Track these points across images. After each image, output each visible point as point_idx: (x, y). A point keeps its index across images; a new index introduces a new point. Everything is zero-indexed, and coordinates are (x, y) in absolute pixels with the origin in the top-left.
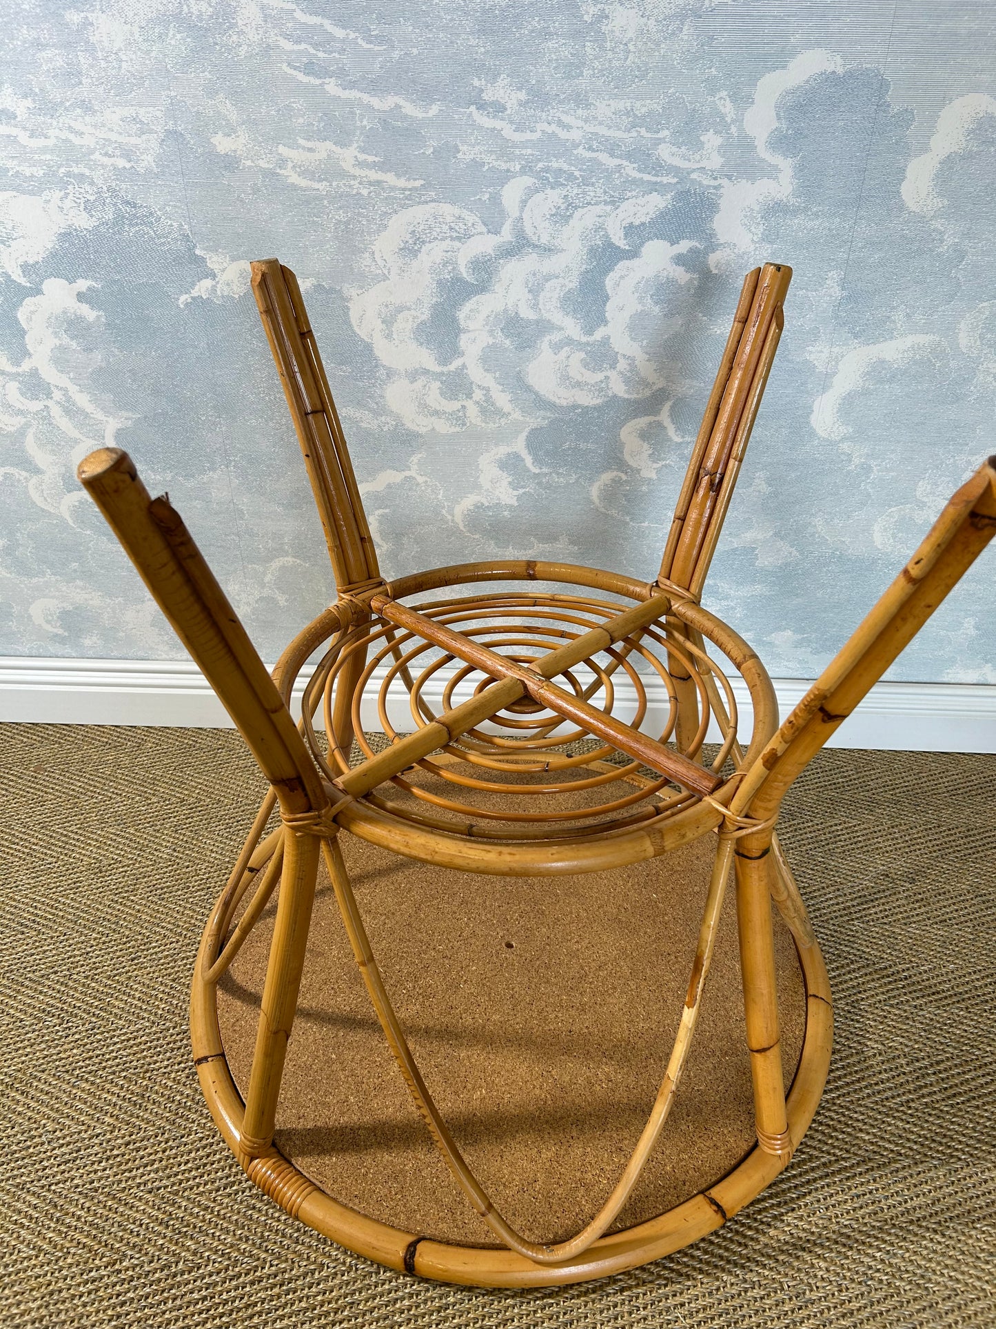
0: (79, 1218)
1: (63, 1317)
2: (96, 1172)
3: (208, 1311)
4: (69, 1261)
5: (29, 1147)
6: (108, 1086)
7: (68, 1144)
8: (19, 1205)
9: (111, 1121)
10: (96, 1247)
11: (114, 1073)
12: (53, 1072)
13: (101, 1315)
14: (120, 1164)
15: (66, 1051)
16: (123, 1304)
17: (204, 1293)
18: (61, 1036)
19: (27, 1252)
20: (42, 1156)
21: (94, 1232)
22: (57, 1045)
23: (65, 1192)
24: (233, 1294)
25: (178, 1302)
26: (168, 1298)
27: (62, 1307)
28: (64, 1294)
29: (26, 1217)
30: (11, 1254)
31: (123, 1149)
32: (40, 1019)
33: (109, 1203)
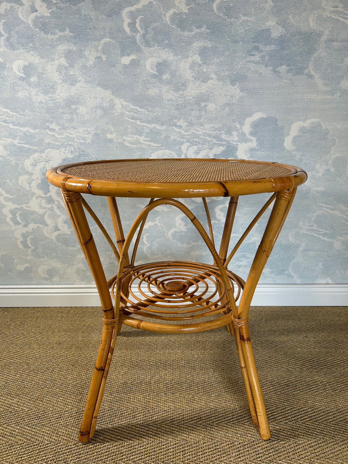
0: (63, 433)
1: (60, 459)
2: (67, 420)
3: (108, 455)
4: (61, 444)
5: (45, 415)
6: (69, 398)
7: (58, 414)
8: (43, 430)
9: (71, 407)
10: (69, 440)
11: (70, 395)
12: (50, 395)
13: (73, 458)
14: (75, 418)
15: (54, 390)
16: (80, 454)
17: (106, 450)
18: (52, 386)
19: (46, 442)
20: (49, 417)
21: (68, 436)
22: (51, 388)
23: (58, 426)
24: (116, 450)
25: (98, 453)
26: (95, 452)
27: (60, 456)
28: (61, 453)
29: (46, 433)
30: (42, 443)
31: (75, 414)
32: (45, 382)
33: (73, 428)
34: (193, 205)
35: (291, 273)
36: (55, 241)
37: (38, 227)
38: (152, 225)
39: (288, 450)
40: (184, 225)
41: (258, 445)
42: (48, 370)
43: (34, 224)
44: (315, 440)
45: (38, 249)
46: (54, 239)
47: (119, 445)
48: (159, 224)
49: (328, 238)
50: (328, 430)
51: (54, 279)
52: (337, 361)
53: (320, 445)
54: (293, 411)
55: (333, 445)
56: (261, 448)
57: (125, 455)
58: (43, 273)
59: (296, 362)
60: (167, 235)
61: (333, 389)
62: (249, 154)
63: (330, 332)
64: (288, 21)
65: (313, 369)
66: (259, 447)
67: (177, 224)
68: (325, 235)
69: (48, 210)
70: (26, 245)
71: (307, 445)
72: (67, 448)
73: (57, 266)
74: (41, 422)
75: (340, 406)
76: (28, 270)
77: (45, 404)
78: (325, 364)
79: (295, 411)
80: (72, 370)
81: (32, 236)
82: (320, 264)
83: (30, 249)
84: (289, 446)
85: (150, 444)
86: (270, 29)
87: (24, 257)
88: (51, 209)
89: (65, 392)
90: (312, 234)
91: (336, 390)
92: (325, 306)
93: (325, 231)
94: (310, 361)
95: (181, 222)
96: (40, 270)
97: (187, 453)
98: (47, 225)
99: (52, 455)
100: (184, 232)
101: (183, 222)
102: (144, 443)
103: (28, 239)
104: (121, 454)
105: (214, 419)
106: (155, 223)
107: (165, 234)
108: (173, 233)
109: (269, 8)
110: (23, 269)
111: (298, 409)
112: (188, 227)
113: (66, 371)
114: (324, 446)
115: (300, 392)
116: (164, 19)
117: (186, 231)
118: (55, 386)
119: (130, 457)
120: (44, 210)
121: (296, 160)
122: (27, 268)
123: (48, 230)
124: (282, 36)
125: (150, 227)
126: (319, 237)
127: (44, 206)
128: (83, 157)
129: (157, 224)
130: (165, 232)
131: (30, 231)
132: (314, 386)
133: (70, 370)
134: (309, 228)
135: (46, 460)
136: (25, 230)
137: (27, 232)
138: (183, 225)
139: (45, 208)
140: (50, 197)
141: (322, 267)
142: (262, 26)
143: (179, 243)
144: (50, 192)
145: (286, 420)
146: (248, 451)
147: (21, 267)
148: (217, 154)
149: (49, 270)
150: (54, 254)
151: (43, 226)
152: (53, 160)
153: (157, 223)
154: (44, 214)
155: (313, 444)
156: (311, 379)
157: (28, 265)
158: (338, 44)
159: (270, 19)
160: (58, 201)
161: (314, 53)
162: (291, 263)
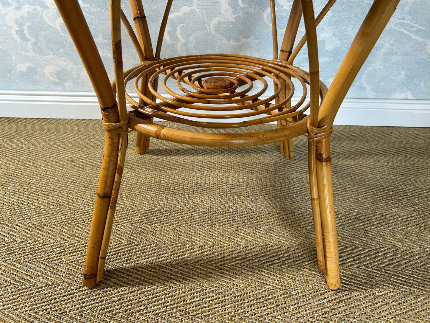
0: (64, 272)
1: (56, 308)
2: (71, 256)
3: (121, 304)
4: (60, 287)
5: (43, 248)
6: (76, 228)
7: (60, 247)
8: (38, 268)
9: (78, 239)
10: (71, 282)
11: (79, 223)
12: (53, 223)
13: (73, 307)
14: (82, 253)
15: (58, 217)
16: (83, 303)
17: (119, 298)
18: (57, 212)
19: (40, 285)
20: (48, 251)
21: (71, 277)
22: (55, 215)
23: (58, 263)
24: (132, 298)
25: (108, 301)
26: (103, 300)
27: (56, 305)
28: (57, 300)
29: (41, 272)
30: (34, 286)
31: (83, 248)
32: (48, 207)
33: (77, 267)
35: (363, 84)
36: (60, 31)
37: (35, 10)
38: (189, 11)
39: (364, 303)
40: (232, 12)
41: (323, 296)
42: (54, 192)
44: (400, 292)
45: (40, 43)
47: (137, 291)
48: (197, 10)
49: (422, 37)
50: (415, 278)
51: (67, 85)
52: (419, 191)
53: (407, 299)
54: (367, 252)
55: (424, 299)
56: (327, 300)
57: (144, 305)
59: (367, 190)
60: (208, 27)
61: (416, 225)
63: (406, 156)
65: (389, 200)
66: (325, 298)
67: (222, 11)
68: (418, 32)
70: (23, 37)
71: (389, 298)
72: (66, 293)
73: (68, 67)
74: (36, 257)
75: (428, 247)
76: (32, 71)
77: (44, 234)
78: (404, 194)
79: (370, 251)
80: (85, 193)
81: (30, 24)
82: (403, 73)
83: (30, 43)
84: (365, 298)
85: (179, 290)
87: (24, 54)
89: (72, 219)
90: (401, 30)
91: (420, 227)
92: (398, 127)
93: (419, 27)
94: (384, 189)
95: (227, 7)
97: (228, 305)
99: (46, 303)
100: (232, 23)
101: (230, 8)
102: (171, 290)
103: (24, 28)
104: (139, 304)
105: (264, 260)
106: (192, 8)
107: (206, 25)
108: (216, 24)
110: (25, 70)
111: (374, 250)
112: (237, 15)
113: (76, 193)
114: (412, 299)
115: (375, 228)
117: (234, 21)
118: (61, 213)
119: (151, 307)
122: (29, 68)
123: (49, 15)
125: (185, 14)
126: (410, 36)
129: (195, 10)
130: (206, 23)
131: (26, 16)
132: (392, 221)
133: (82, 193)
134: (400, 21)
135: (36, 310)
136: (19, 14)
137: (22, 17)
138: (230, 12)
141: (404, 77)
143: (225, 38)
145: (358, 263)
146: (310, 303)
149: (58, 72)
150: (62, 50)
151: (41, 9)
153: (194, 7)
155: (397, 297)
156: (388, 212)
157: (30, 64)
162: (366, 71)
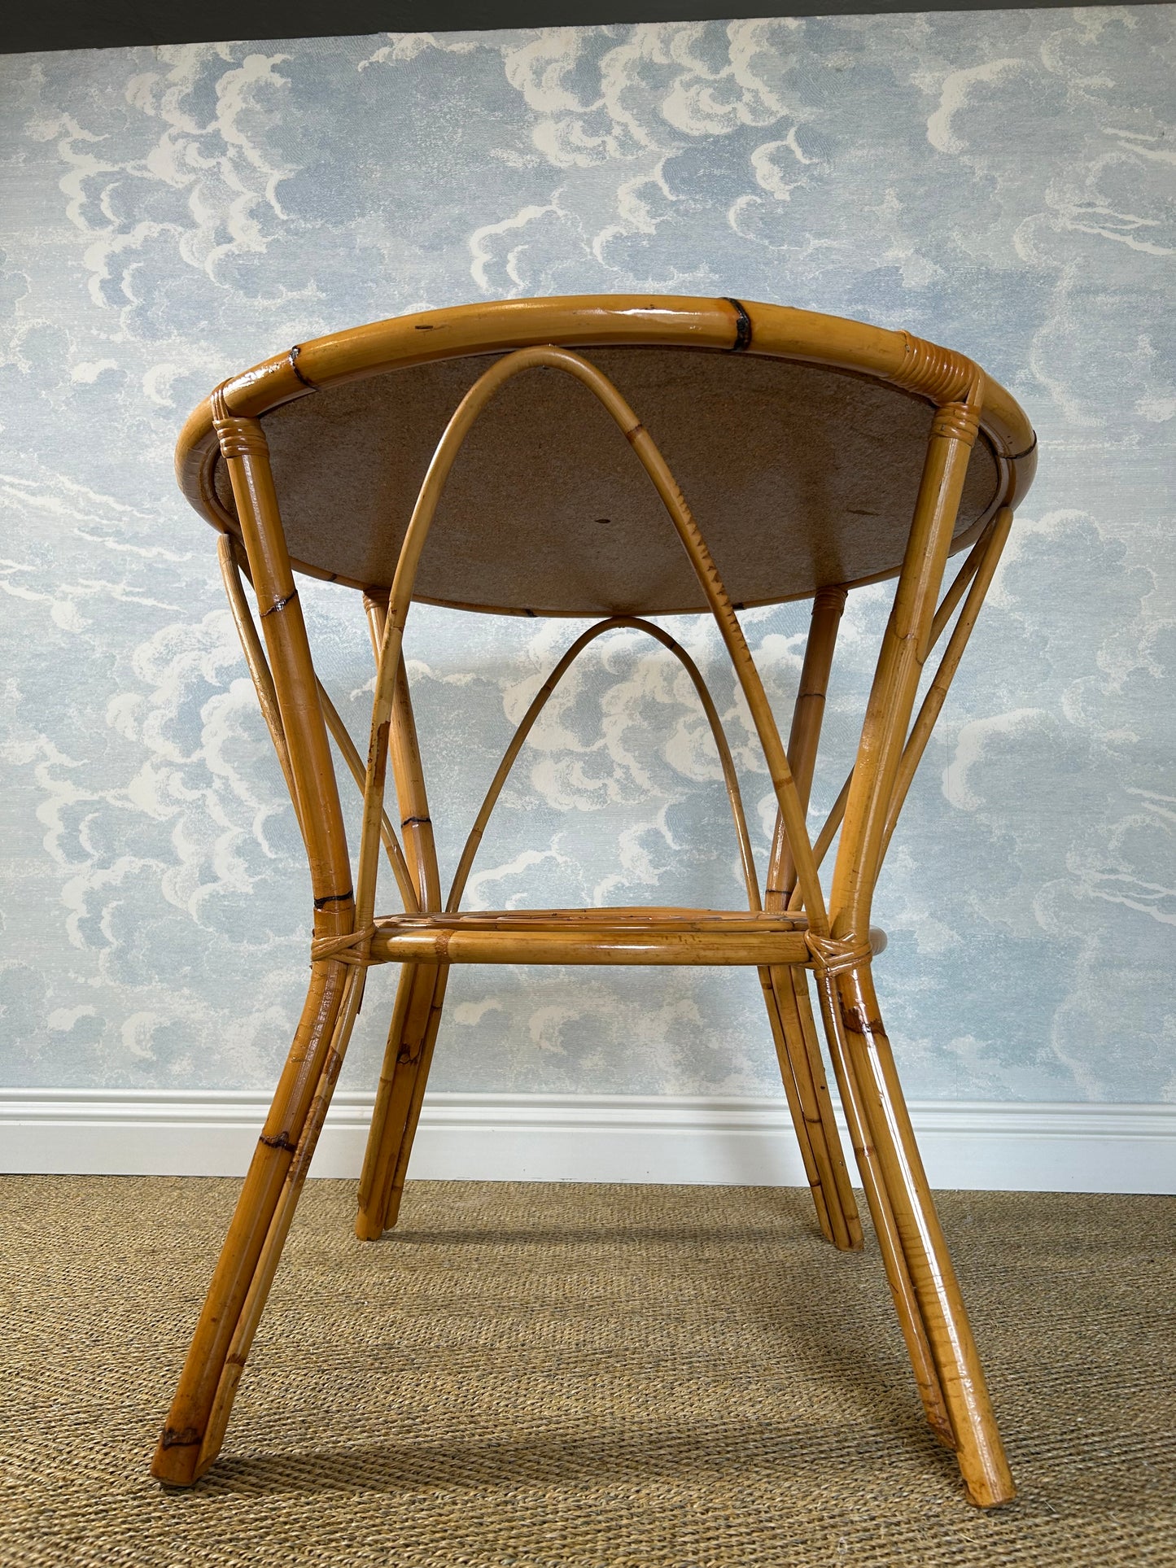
34: (680, 789)
35: (1059, 1055)
36: (195, 918)
37: (144, 868)
38: (538, 861)
40: (650, 861)
43: (133, 858)
45: (134, 950)
46: (193, 910)
48: (560, 859)
51: (176, 1069)
58: (139, 1042)
62: (864, 622)
64: (950, 245)
67: (624, 859)
68: (1167, 904)
69: (188, 808)
70: (93, 936)
73: (192, 1016)
76: (88, 1029)
81: (121, 903)
83: (107, 950)
86: (897, 269)
87: (81, 980)
88: (198, 807)
90: (1118, 900)
93: (1165, 891)
95: (636, 849)
96: (129, 1029)
98: (177, 862)
100: (651, 888)
101: (645, 853)
103: (105, 912)
106: (548, 853)
107: (583, 895)
108: (609, 893)
109: (889, 216)
110: (68, 1026)
112: (662, 870)
116: (588, 250)
117: (657, 885)
120: (176, 809)
121: (1024, 640)
122: (84, 1021)
123: (179, 879)
124: (935, 284)
125: (528, 869)
126: (1148, 914)
127: (177, 795)
128: (320, 633)
129: (554, 859)
130: (583, 890)
131: (118, 882)
134: (1106, 877)
136: (101, 877)
137: (107, 887)
138: (645, 862)
139: (178, 802)
140: (202, 763)
142: (873, 261)
144: (202, 746)
147: (63, 1020)
148: (755, 621)
149: (161, 1030)
150: (187, 969)
151: (162, 865)
152: (225, 645)
153: (553, 853)
154: (172, 823)
157: (90, 1010)
158: (1111, 300)
159: (895, 243)
160: (223, 777)
161: (1038, 326)
162: (1056, 1016)
